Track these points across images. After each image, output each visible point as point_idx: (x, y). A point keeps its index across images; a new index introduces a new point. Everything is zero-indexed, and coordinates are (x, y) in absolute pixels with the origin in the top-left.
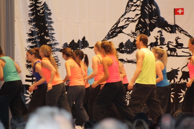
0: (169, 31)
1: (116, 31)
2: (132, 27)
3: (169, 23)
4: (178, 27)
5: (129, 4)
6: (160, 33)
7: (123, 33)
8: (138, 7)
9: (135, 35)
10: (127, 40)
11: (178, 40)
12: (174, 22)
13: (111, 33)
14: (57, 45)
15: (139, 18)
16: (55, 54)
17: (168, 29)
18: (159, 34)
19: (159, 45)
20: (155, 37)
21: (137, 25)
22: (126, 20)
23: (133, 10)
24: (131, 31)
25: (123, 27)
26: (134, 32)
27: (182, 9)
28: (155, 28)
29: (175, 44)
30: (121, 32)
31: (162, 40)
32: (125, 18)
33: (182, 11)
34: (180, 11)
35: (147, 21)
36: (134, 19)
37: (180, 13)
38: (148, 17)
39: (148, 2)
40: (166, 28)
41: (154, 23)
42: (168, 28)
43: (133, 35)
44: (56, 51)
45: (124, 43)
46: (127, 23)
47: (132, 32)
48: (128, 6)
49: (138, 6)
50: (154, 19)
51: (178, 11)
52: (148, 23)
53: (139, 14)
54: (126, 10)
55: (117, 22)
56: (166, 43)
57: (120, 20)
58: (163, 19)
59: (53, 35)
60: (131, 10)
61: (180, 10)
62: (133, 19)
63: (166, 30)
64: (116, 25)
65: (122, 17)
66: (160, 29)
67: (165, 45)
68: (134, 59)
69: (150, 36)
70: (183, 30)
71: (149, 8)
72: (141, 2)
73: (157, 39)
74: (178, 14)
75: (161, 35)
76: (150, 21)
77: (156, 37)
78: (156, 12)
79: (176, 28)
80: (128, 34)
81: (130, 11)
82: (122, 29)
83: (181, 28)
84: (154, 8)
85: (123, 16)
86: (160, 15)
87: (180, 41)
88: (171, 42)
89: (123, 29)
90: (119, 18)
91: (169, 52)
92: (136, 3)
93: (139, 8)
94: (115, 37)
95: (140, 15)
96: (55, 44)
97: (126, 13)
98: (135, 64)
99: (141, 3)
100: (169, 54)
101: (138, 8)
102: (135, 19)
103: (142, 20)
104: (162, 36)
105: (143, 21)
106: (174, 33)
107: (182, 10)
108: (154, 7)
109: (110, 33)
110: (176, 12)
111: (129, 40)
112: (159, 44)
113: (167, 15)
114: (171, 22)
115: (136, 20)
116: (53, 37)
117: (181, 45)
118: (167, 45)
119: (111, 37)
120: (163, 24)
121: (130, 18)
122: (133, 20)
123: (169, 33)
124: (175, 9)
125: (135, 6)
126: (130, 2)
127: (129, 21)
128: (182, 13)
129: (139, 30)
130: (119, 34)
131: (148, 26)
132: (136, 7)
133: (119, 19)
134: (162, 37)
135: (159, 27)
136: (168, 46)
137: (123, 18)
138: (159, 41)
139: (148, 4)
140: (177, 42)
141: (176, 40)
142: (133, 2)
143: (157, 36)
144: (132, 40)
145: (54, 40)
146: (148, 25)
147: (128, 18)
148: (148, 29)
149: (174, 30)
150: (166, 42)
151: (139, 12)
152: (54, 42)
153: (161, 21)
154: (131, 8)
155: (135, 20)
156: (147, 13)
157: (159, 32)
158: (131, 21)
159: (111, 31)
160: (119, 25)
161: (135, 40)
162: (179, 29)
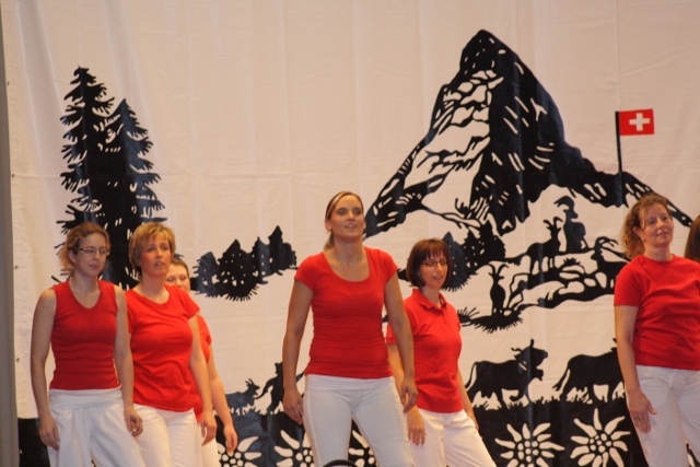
0: (599, 197)
1: (398, 202)
2: (459, 186)
3: (598, 168)
4: (633, 180)
5: (446, 98)
6: (565, 207)
7: (425, 208)
8: (480, 109)
9: (470, 215)
12: (617, 163)
13: (379, 210)
15: (486, 152)
17: (597, 190)
18: (560, 212)
19: (562, 254)
20: (546, 222)
21: (477, 180)
22: (436, 159)
23: (460, 121)
24: (457, 200)
25: (423, 189)
26: (467, 204)
27: (648, 114)
28: (545, 188)
30: (416, 205)
31: (575, 232)
32: (431, 154)
33: (647, 121)
34: (639, 122)
35: (516, 161)
36: (463, 155)
37: (640, 128)
38: (520, 147)
39: (516, 91)
40: (588, 187)
41: (541, 168)
42: (597, 185)
43: (465, 218)
46: (440, 170)
47: (459, 206)
48: (439, 105)
49: (477, 106)
50: (542, 154)
51: (632, 122)
52: (518, 169)
53: (483, 135)
54: (434, 120)
55: (401, 169)
56: (591, 244)
57: (412, 161)
58: (575, 152)
60: (453, 121)
61: (639, 116)
62: (458, 154)
63: (587, 195)
64: (396, 181)
65: (417, 150)
66: (565, 192)
67: (587, 249)
68: (469, 310)
69: (528, 219)
71: (522, 113)
72: (488, 90)
73: (554, 230)
74: (632, 131)
75: (571, 213)
76: (524, 161)
77: (552, 223)
78: (551, 126)
79: (627, 186)
80: (443, 216)
81: (449, 124)
82: (419, 197)
83: (643, 186)
84: (541, 113)
85: (423, 144)
86: (563, 137)
88: (607, 240)
89: (424, 195)
90: (408, 154)
91: (602, 278)
92: (470, 93)
93: (484, 114)
94: (394, 224)
95: (487, 141)
97: (433, 133)
98: (473, 326)
99: (490, 95)
100: (603, 284)
101: (477, 115)
102: (471, 154)
103: (495, 157)
104: (576, 216)
105: (500, 163)
106: (618, 206)
107: (645, 116)
108: (539, 109)
109: (376, 211)
110: (623, 123)
111: (449, 235)
112: (563, 248)
113: (589, 137)
114: (605, 162)
115: (473, 161)
118: (593, 252)
119: (380, 225)
120: (575, 172)
121: (451, 150)
122: (460, 158)
123: (599, 206)
124: (617, 114)
125: (467, 106)
126: (447, 93)
127: (448, 163)
128: (649, 129)
129: (486, 197)
130: (409, 216)
131: (521, 181)
132: (472, 109)
133: (410, 157)
134: (574, 220)
135: (561, 185)
136: (597, 257)
137: (422, 154)
138: (562, 237)
139: (517, 99)
142: (460, 92)
143: (556, 219)
144: (460, 236)
146: (521, 177)
147: (444, 154)
148: (520, 191)
149: (620, 194)
150: (590, 239)
151: (484, 130)
153: (568, 162)
154: (452, 113)
155: (468, 161)
156: (516, 132)
157: (561, 202)
158: (455, 164)
159: (380, 205)
160: (410, 181)
161: (470, 234)
162: (636, 190)
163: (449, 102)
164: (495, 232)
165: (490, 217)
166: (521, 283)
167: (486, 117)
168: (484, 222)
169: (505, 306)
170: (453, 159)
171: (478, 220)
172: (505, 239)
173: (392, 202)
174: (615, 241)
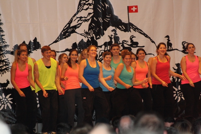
0: (123, 29)
1: (69, 31)
2: (85, 26)
3: (123, 22)
4: (132, 25)
5: (81, 2)
6: (114, 32)
7: (76, 32)
10: (80, 40)
11: (133, 39)
12: (128, 20)
14: (7, 47)
15: (92, 17)
16: (5, 57)
17: (122, 27)
18: (113, 33)
20: (109, 36)
21: (90, 25)
22: (79, 19)
23: (85, 9)
24: (85, 30)
25: (75, 27)
26: (87, 31)
27: (136, 7)
28: (108, 27)
29: (129, 43)
30: (73, 32)
31: (117, 39)
32: (77, 18)
33: (136, 9)
34: (134, 9)
35: (101, 20)
36: (86, 18)
37: (134, 11)
38: (101, 16)
40: (120, 27)
41: (107, 21)
43: (87, 35)
44: (6, 53)
45: (77, 43)
46: (80, 22)
47: (85, 32)
48: (80, 4)
49: (90, 4)
50: (107, 18)
51: (132, 9)
52: (101, 22)
53: (92, 13)
54: (78, 8)
55: (69, 22)
56: (121, 42)
57: (72, 19)
58: (116, 17)
59: (3, 37)
61: (134, 7)
62: (85, 18)
63: (120, 29)
64: (68, 25)
66: (114, 28)
69: (104, 36)
70: (137, 29)
71: (102, 7)
72: (93, 0)
73: (111, 38)
74: (132, 11)
75: (116, 34)
76: (103, 20)
77: (110, 36)
78: (110, 10)
79: (131, 26)
80: (81, 34)
81: (82, 9)
82: (74, 29)
83: (135, 26)
84: (107, 6)
85: (75, 15)
86: (113, 13)
87: (135, 40)
88: (125, 41)
89: (76, 29)
92: (88, 1)
93: (92, 7)
94: (67, 37)
96: (6, 46)
97: (78, 12)
99: (93, 2)
101: (90, 7)
103: (95, 18)
105: (96, 20)
106: (128, 32)
107: (135, 8)
108: (107, 5)
109: (63, 33)
110: (130, 9)
111: (82, 40)
113: (120, 13)
114: (125, 20)
116: (3, 39)
117: (136, 44)
118: (121, 44)
119: (64, 37)
120: (117, 23)
121: (83, 17)
122: (85, 19)
123: (123, 32)
124: (128, 7)
125: (87, 5)
126: (82, 1)
127: (82, 20)
128: (136, 11)
129: (93, 29)
130: (72, 34)
131: (102, 25)
132: (89, 5)
133: (72, 18)
134: (116, 36)
135: (113, 26)
136: (123, 46)
137: (75, 18)
138: (113, 40)
139: (101, 2)
140: (132, 41)
141: (131, 39)
143: (111, 35)
144: (85, 40)
145: (4, 42)
146: (102, 24)
147: (81, 18)
148: (102, 28)
149: (129, 29)
151: (92, 11)
152: (4, 44)
153: (115, 20)
154: (83, 6)
155: (88, 19)
156: (100, 11)
158: (84, 20)
159: (64, 32)
160: (72, 25)
161: (88, 39)
162: (133, 27)
163: (82, 3)
164: (95, 39)
165: (94, 35)
166: (102, 53)
167: (92, 8)
168: (92, 36)
169: (98, 59)
170: (83, 19)
171: (90, 36)
172: (98, 41)
173: (67, 31)
174: (127, 41)
